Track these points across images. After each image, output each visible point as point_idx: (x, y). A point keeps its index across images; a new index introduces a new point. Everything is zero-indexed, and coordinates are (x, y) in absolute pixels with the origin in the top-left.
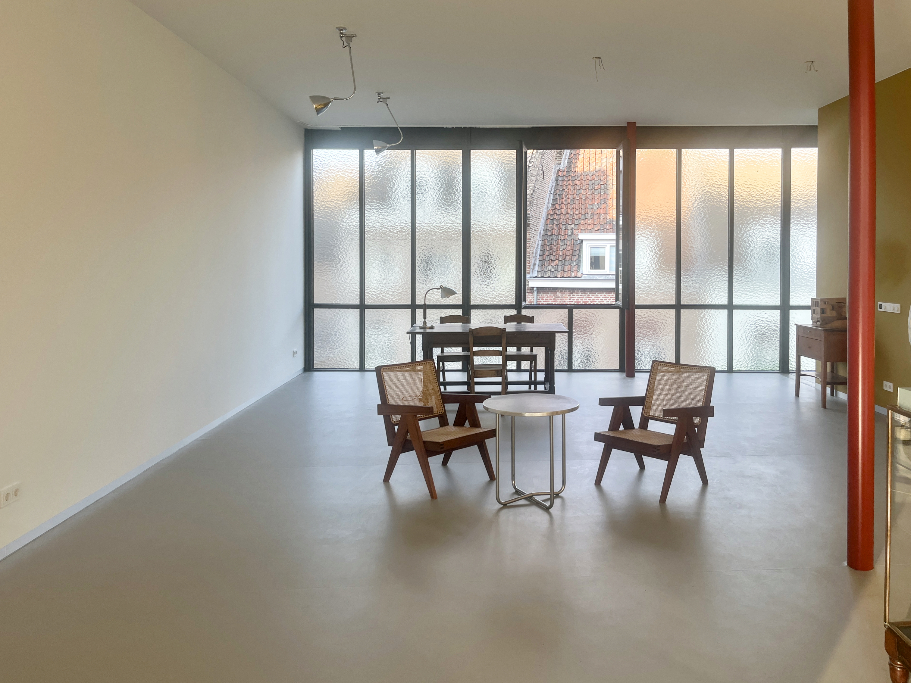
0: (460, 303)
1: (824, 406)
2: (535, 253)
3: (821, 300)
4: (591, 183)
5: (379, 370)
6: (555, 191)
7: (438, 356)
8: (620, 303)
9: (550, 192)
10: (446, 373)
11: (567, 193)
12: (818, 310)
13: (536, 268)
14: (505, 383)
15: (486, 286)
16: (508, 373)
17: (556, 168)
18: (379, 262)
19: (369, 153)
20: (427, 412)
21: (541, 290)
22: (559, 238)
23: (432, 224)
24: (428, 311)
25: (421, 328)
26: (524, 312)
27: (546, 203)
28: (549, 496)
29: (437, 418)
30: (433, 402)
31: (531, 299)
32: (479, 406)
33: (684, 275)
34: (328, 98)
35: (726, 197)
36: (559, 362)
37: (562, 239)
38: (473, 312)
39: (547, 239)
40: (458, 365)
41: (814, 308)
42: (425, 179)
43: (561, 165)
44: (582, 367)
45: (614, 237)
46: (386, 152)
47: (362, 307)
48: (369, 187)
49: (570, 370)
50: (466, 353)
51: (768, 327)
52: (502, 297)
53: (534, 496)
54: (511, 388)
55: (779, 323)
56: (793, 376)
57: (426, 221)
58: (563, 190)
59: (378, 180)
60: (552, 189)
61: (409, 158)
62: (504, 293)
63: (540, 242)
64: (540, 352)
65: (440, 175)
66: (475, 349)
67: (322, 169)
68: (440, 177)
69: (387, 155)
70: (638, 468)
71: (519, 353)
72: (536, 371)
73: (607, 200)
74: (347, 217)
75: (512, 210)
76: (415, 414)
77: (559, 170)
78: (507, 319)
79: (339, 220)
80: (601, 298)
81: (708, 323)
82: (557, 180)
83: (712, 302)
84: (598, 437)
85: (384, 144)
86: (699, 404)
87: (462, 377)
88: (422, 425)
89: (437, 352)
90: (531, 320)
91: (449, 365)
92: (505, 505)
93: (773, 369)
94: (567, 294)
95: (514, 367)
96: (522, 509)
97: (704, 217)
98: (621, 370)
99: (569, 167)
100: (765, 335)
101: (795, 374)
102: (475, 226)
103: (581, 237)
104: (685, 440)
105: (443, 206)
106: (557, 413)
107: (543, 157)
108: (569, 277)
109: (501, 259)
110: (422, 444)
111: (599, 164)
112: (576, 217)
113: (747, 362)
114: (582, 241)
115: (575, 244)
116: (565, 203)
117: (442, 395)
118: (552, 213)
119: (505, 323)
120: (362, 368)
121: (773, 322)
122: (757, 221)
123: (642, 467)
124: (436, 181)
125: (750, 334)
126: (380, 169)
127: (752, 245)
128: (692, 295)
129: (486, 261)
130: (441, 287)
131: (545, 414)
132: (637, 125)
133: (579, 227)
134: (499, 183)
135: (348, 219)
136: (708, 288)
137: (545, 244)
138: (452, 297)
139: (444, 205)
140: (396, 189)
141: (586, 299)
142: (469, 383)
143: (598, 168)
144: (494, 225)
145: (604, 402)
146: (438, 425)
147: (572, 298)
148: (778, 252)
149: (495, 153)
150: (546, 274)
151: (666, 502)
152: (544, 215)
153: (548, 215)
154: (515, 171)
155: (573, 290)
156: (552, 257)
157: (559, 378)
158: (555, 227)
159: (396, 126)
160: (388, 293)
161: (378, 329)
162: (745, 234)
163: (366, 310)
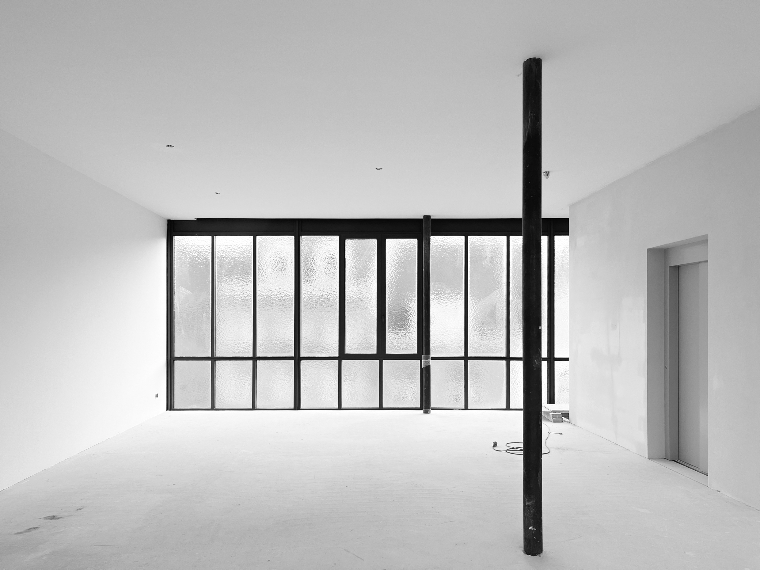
0: (292, 355)
23: (270, 294)
38: (303, 363)
42: (265, 259)
44: (390, 406)
47: (213, 359)
48: (219, 265)
49: (381, 408)
52: (327, 351)
57: (265, 291)
62: (328, 347)
67: (181, 251)
68: (276, 257)
69: (234, 240)
98: (421, 408)
120: (213, 408)
124: (274, 260)
126: (228, 251)
128: (477, 349)
132: (432, 218)
134: (324, 262)
144: (321, 294)
154: (337, 252)
160: (234, 348)
163: (217, 362)
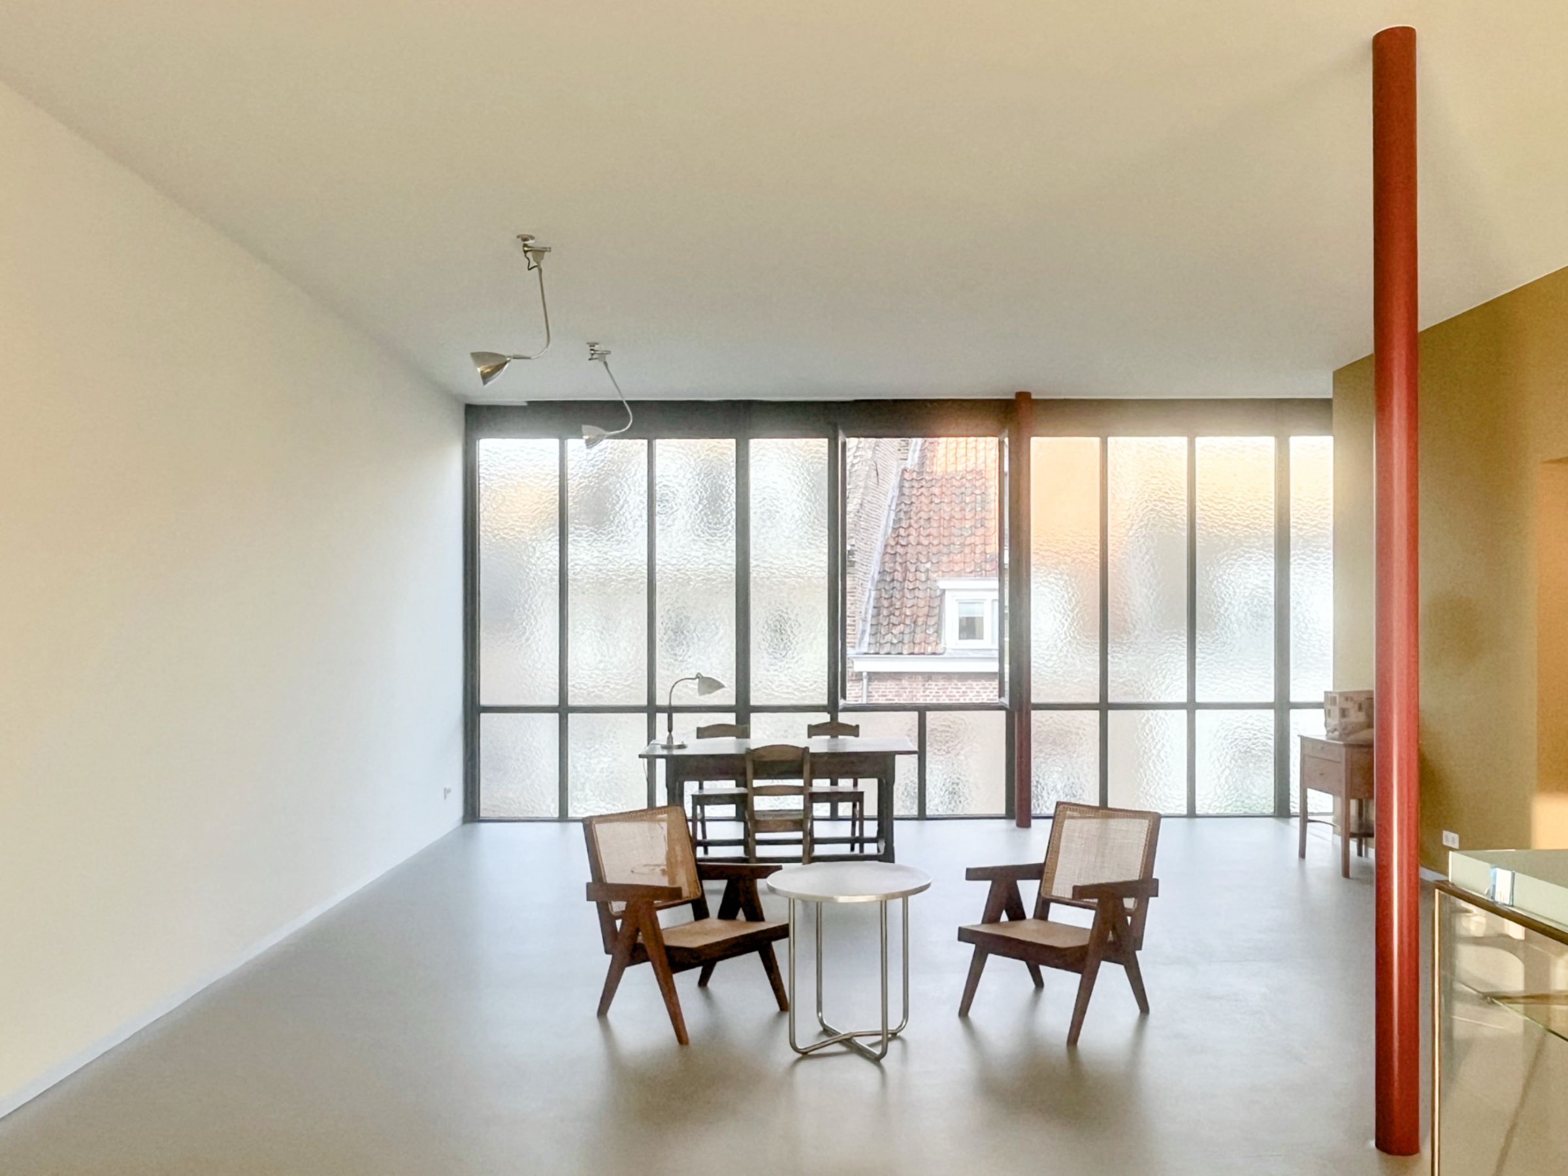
0: (732, 702)
1: (1346, 874)
2: (863, 612)
3: (1341, 694)
4: (958, 492)
5: (588, 824)
6: (897, 505)
7: (693, 796)
8: (1006, 701)
9: (890, 506)
10: (707, 824)
11: (919, 509)
12: (1336, 711)
13: (867, 638)
14: (810, 841)
15: (776, 673)
16: (815, 823)
17: (898, 466)
18: (593, 633)
19: (575, 445)
20: (672, 896)
21: (873, 676)
22: (906, 586)
23: (683, 567)
24: (675, 716)
25: (664, 747)
26: (843, 718)
27: (882, 527)
28: (879, 1038)
29: (689, 906)
30: (684, 880)
31: (855, 694)
32: (761, 884)
33: (1114, 652)
34: (504, 356)
35: (1183, 520)
36: (903, 803)
37: (910, 588)
38: (754, 717)
39: (884, 588)
40: (730, 810)
41: (1329, 707)
42: (672, 490)
43: (907, 462)
44: (942, 811)
45: (995, 584)
46: (606, 443)
47: (563, 710)
48: (575, 503)
49: (922, 816)
50: (742, 790)
51: (1255, 739)
52: (805, 692)
53: (855, 1038)
54: (819, 850)
55: (1273, 733)
56: (1296, 823)
57: (674, 561)
58: (912, 503)
59: (591, 491)
60: (892, 502)
61: (644, 454)
62: (807, 684)
63: (873, 593)
64: (869, 787)
65: (697, 482)
66: (757, 783)
67: (495, 472)
68: (697, 485)
69: (606, 448)
70: (1032, 986)
71: (834, 789)
72: (862, 819)
73: (986, 521)
74: (538, 554)
75: (822, 542)
76: (651, 900)
77: (905, 470)
78: (813, 730)
79: (524, 560)
80: (978, 690)
81: (1154, 733)
82: (901, 487)
83: (1160, 697)
84: (965, 935)
85: (601, 431)
86: (1134, 875)
87: (736, 831)
88: (665, 918)
89: (691, 788)
90: (854, 731)
91: (711, 811)
92: (805, 1055)
93: (1264, 811)
94: (918, 684)
95: (827, 814)
96: (834, 1061)
97: (1147, 553)
98: (1009, 815)
99: (922, 464)
100: (1250, 752)
101: (1298, 819)
102: (758, 569)
103: (942, 584)
104: (1111, 937)
105: (702, 535)
106: (894, 896)
107: (877, 448)
108: (923, 654)
109: (803, 625)
110: (663, 951)
111: (973, 460)
112: (934, 550)
113: (1220, 800)
114: (944, 591)
115: (933, 596)
116: (915, 526)
117: (699, 868)
118: (893, 543)
119: (810, 736)
120: (563, 817)
121: (1263, 730)
122: (1236, 560)
123: (1039, 983)
124: (691, 491)
125: (1224, 752)
126: (594, 472)
127: (1227, 600)
128: (1126, 686)
129: (779, 629)
130: (698, 676)
131: (873, 898)
132: (1034, 397)
133: (938, 567)
134: (798, 496)
135: (539, 558)
136: (1154, 674)
137: (881, 597)
138: (719, 692)
139: (703, 533)
140: (622, 507)
141: (951, 692)
142: (747, 842)
143: (971, 466)
144: (791, 567)
145: (973, 874)
146: (692, 918)
147: (927, 689)
148: (1271, 612)
149: (792, 444)
150: (883, 648)
151: (1079, 1043)
152: (879, 546)
153: (886, 546)
154: (826, 474)
155: (929, 676)
156: (894, 620)
157: (900, 830)
158: (898, 567)
159: (619, 399)
160: (609, 687)
161: (589, 749)
162: (1215, 582)
163: (570, 715)
